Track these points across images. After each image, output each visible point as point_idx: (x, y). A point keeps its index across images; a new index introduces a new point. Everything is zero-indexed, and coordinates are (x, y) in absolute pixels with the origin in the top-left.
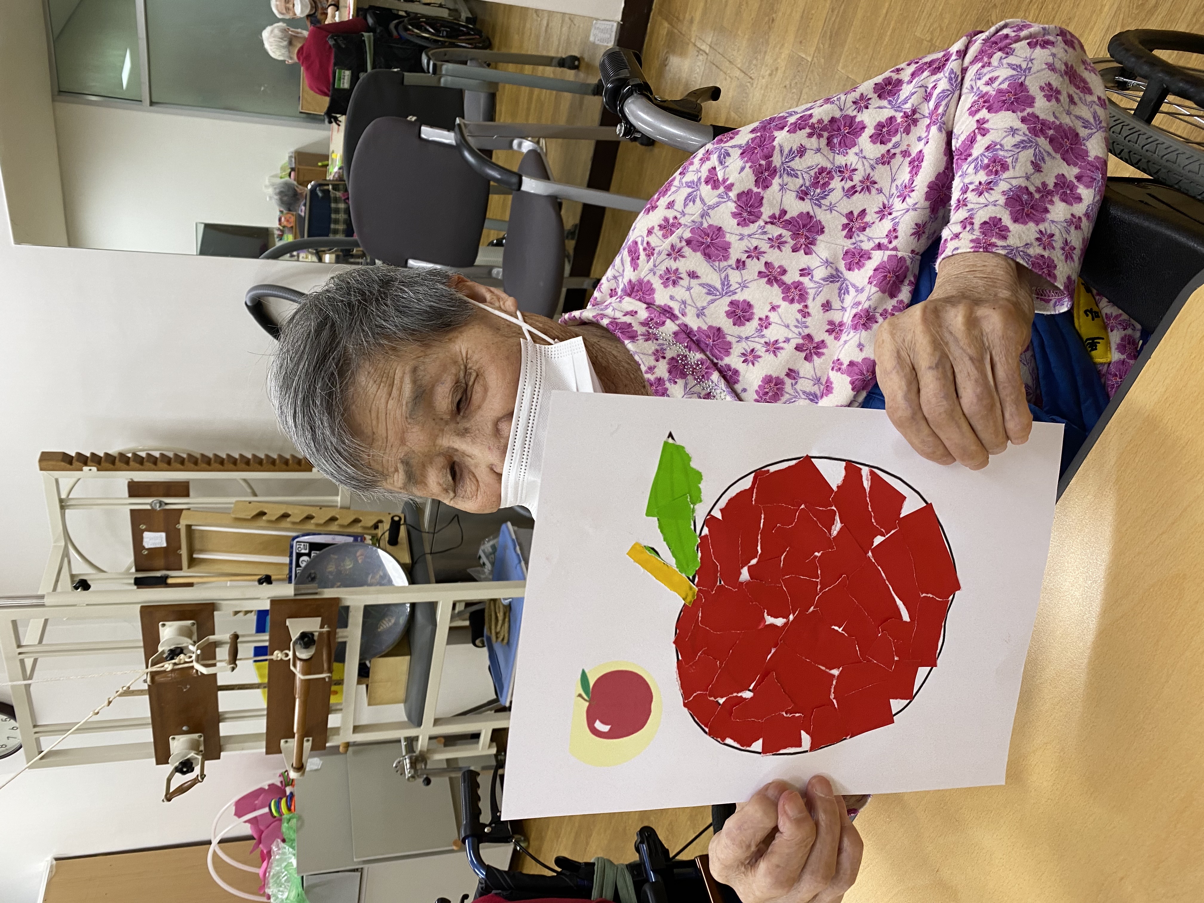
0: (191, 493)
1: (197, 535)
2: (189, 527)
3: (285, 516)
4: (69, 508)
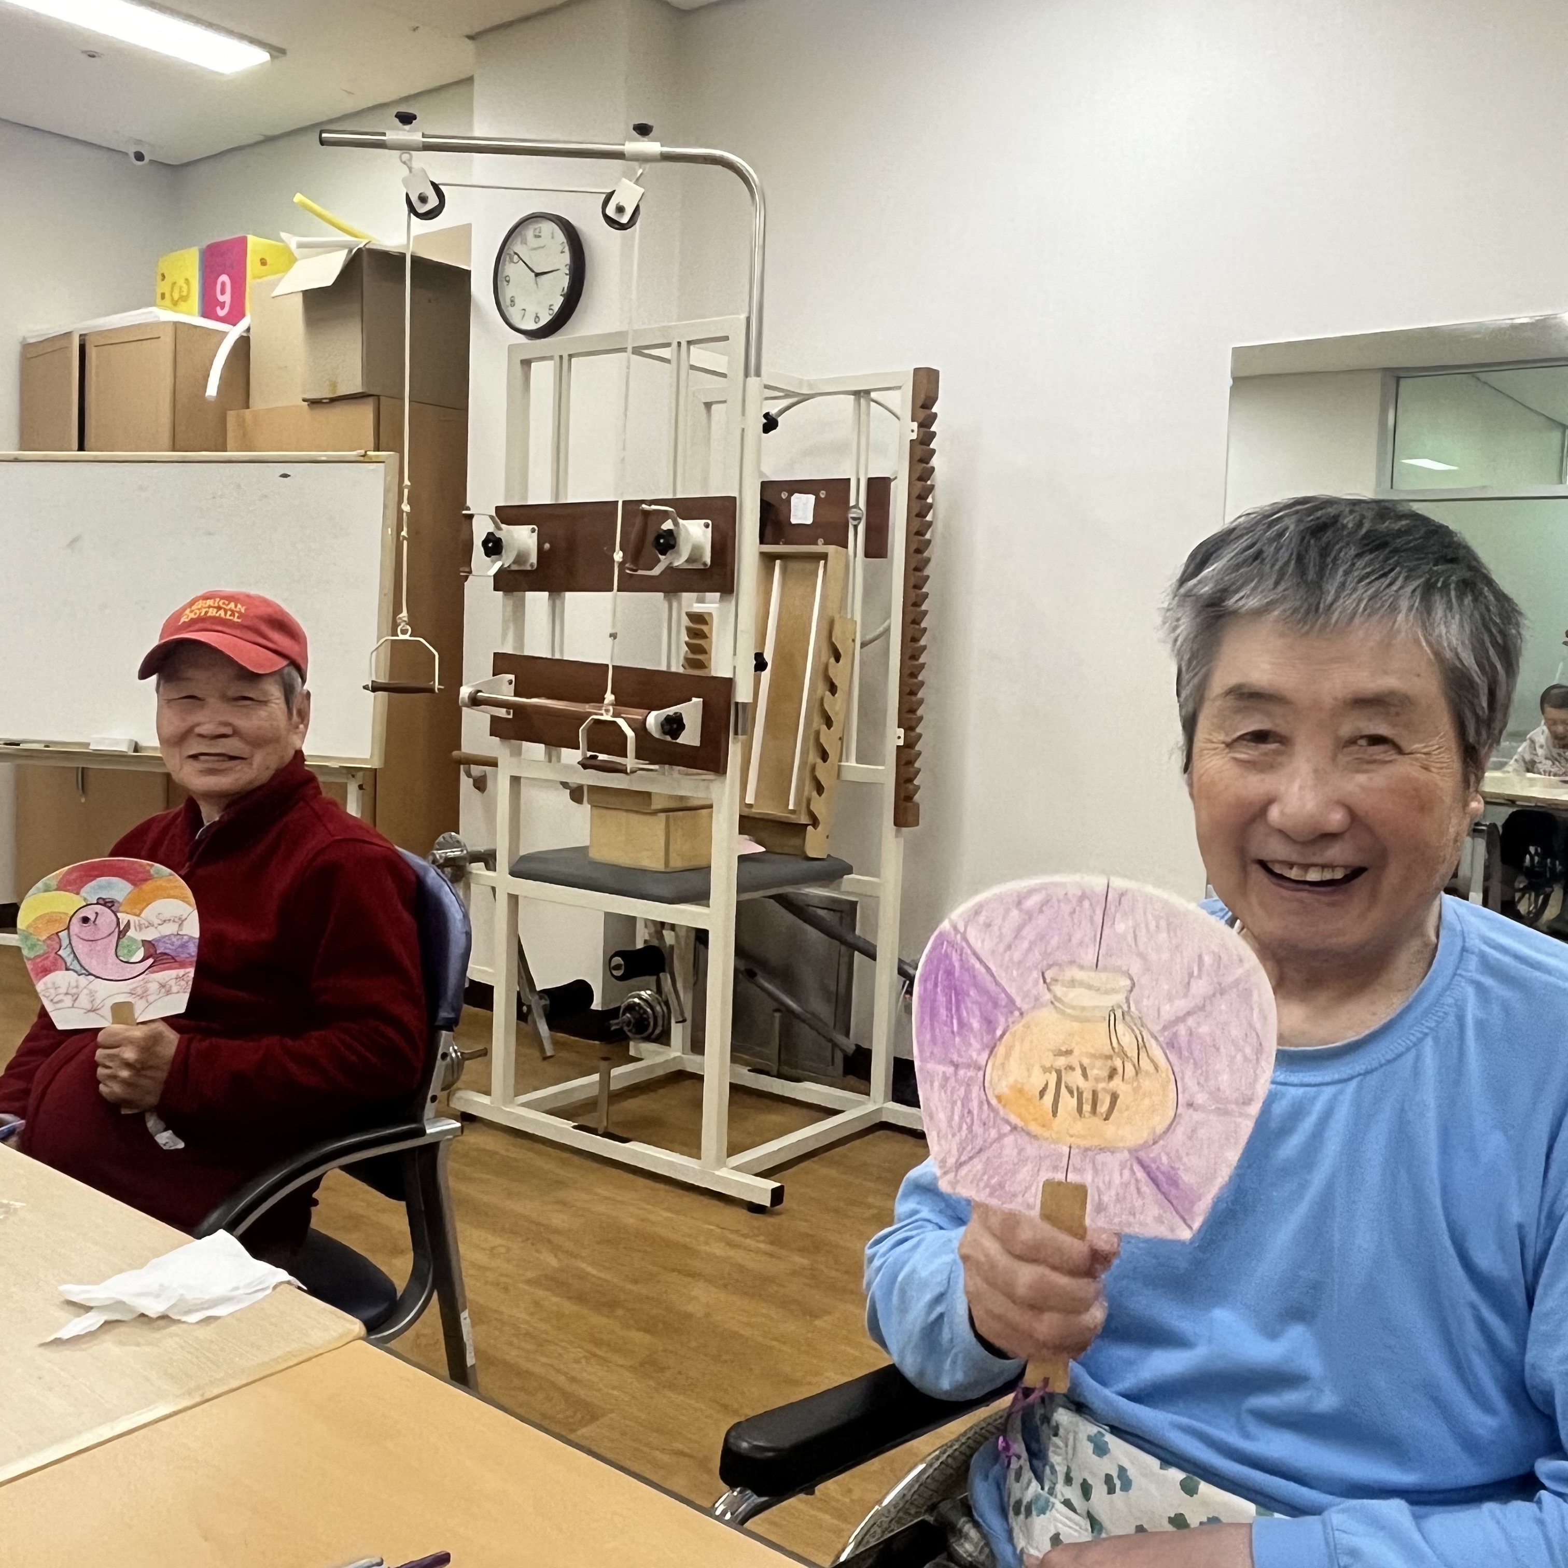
0: (869, 560)
1: (809, 566)
4: (855, 399)
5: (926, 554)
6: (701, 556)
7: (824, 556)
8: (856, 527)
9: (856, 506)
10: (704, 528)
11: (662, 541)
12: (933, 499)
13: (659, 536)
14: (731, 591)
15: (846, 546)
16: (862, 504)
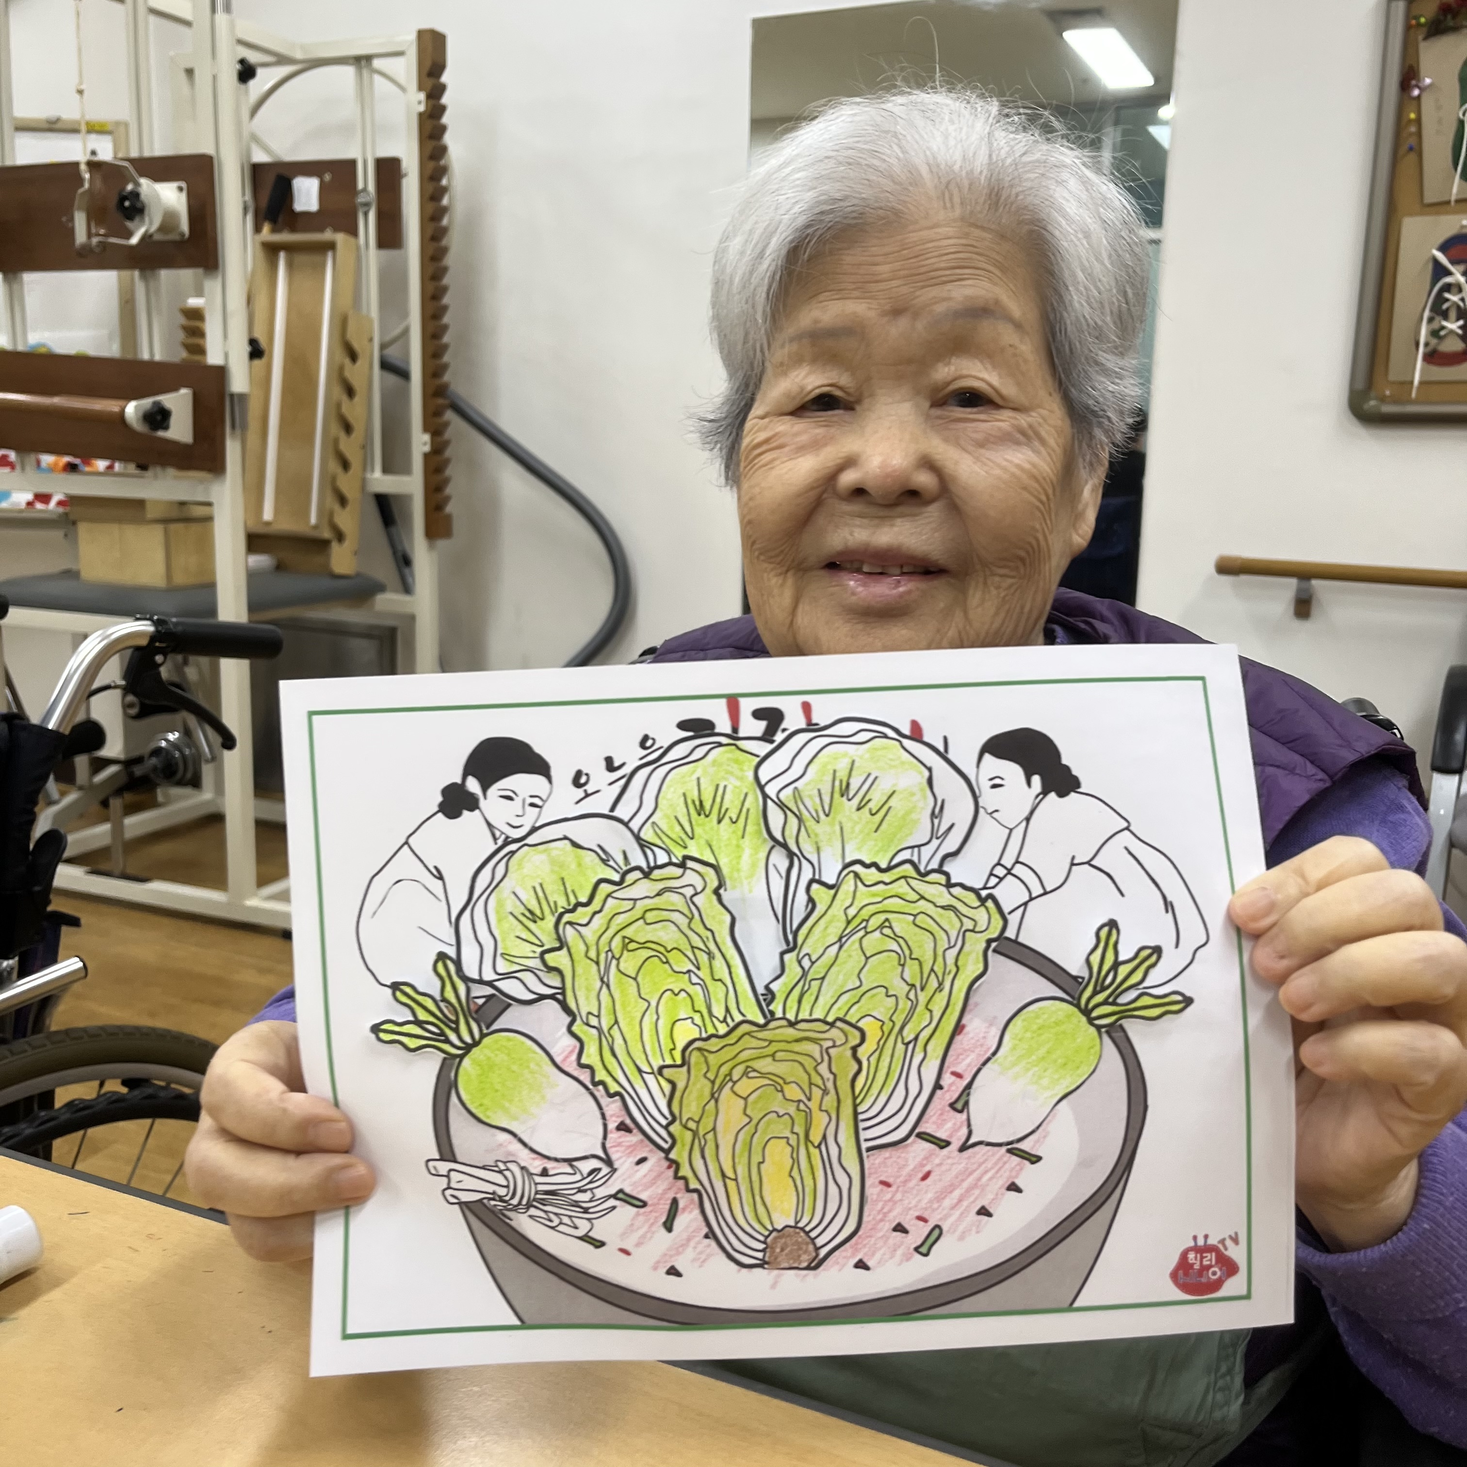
0: (383, 251)
1: (316, 258)
2: (331, 246)
3: (350, 392)
4: (356, 68)
5: (443, 242)
6: (177, 225)
8: (366, 214)
9: (365, 190)
10: (177, 192)
11: (127, 204)
13: (123, 199)
14: (216, 268)
15: (356, 235)
16: (371, 187)
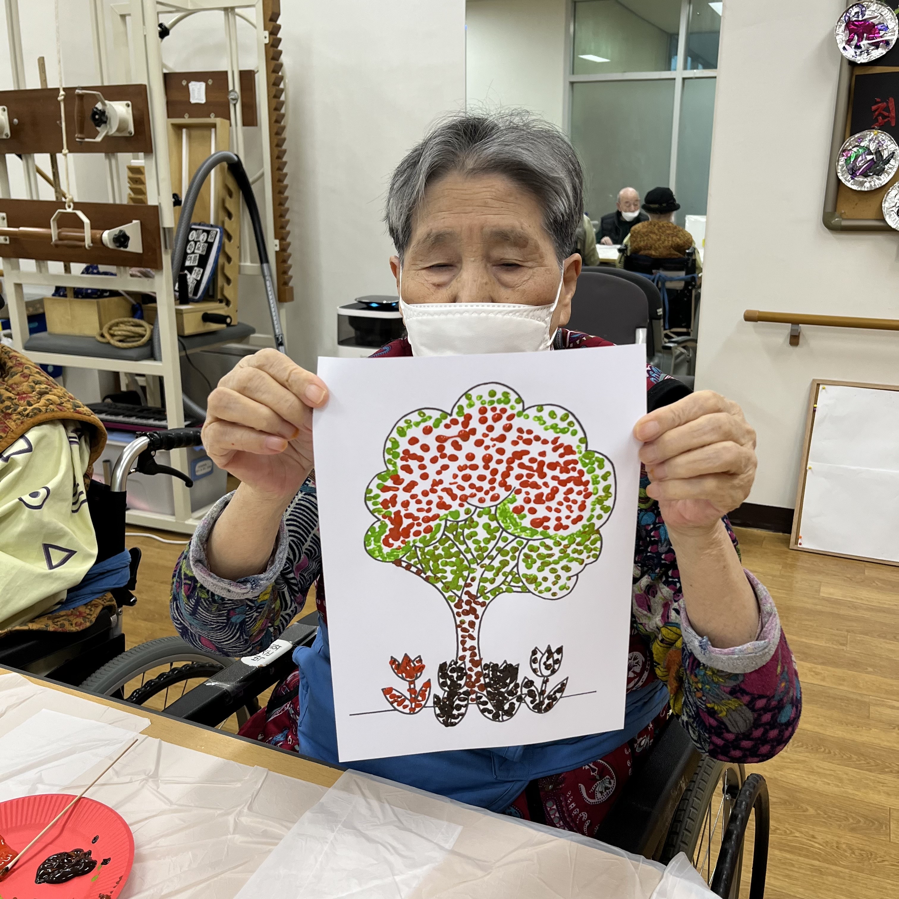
0: (246, 128)
1: (205, 132)
3: (229, 215)
4: (225, 14)
5: (282, 123)
6: (127, 127)
7: (214, 126)
8: (235, 105)
9: (233, 90)
10: (126, 107)
11: (97, 117)
12: (285, 85)
13: (95, 113)
14: (152, 152)
15: (229, 119)
16: (237, 89)
